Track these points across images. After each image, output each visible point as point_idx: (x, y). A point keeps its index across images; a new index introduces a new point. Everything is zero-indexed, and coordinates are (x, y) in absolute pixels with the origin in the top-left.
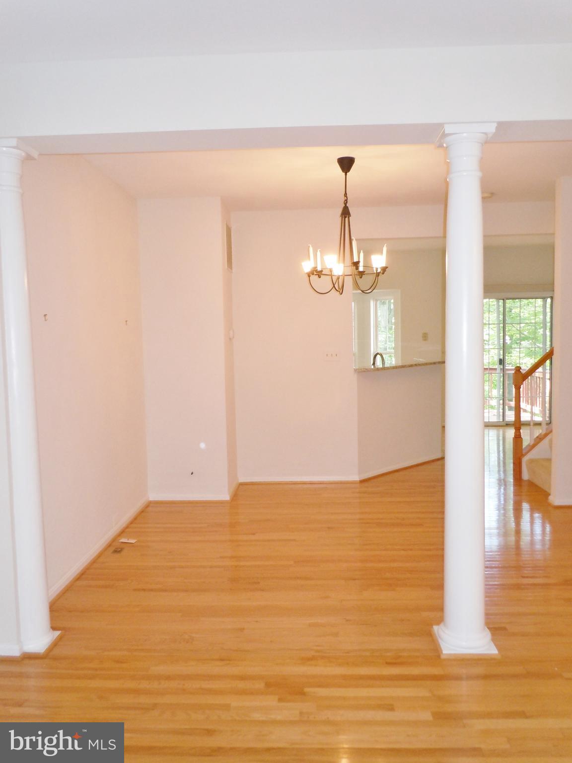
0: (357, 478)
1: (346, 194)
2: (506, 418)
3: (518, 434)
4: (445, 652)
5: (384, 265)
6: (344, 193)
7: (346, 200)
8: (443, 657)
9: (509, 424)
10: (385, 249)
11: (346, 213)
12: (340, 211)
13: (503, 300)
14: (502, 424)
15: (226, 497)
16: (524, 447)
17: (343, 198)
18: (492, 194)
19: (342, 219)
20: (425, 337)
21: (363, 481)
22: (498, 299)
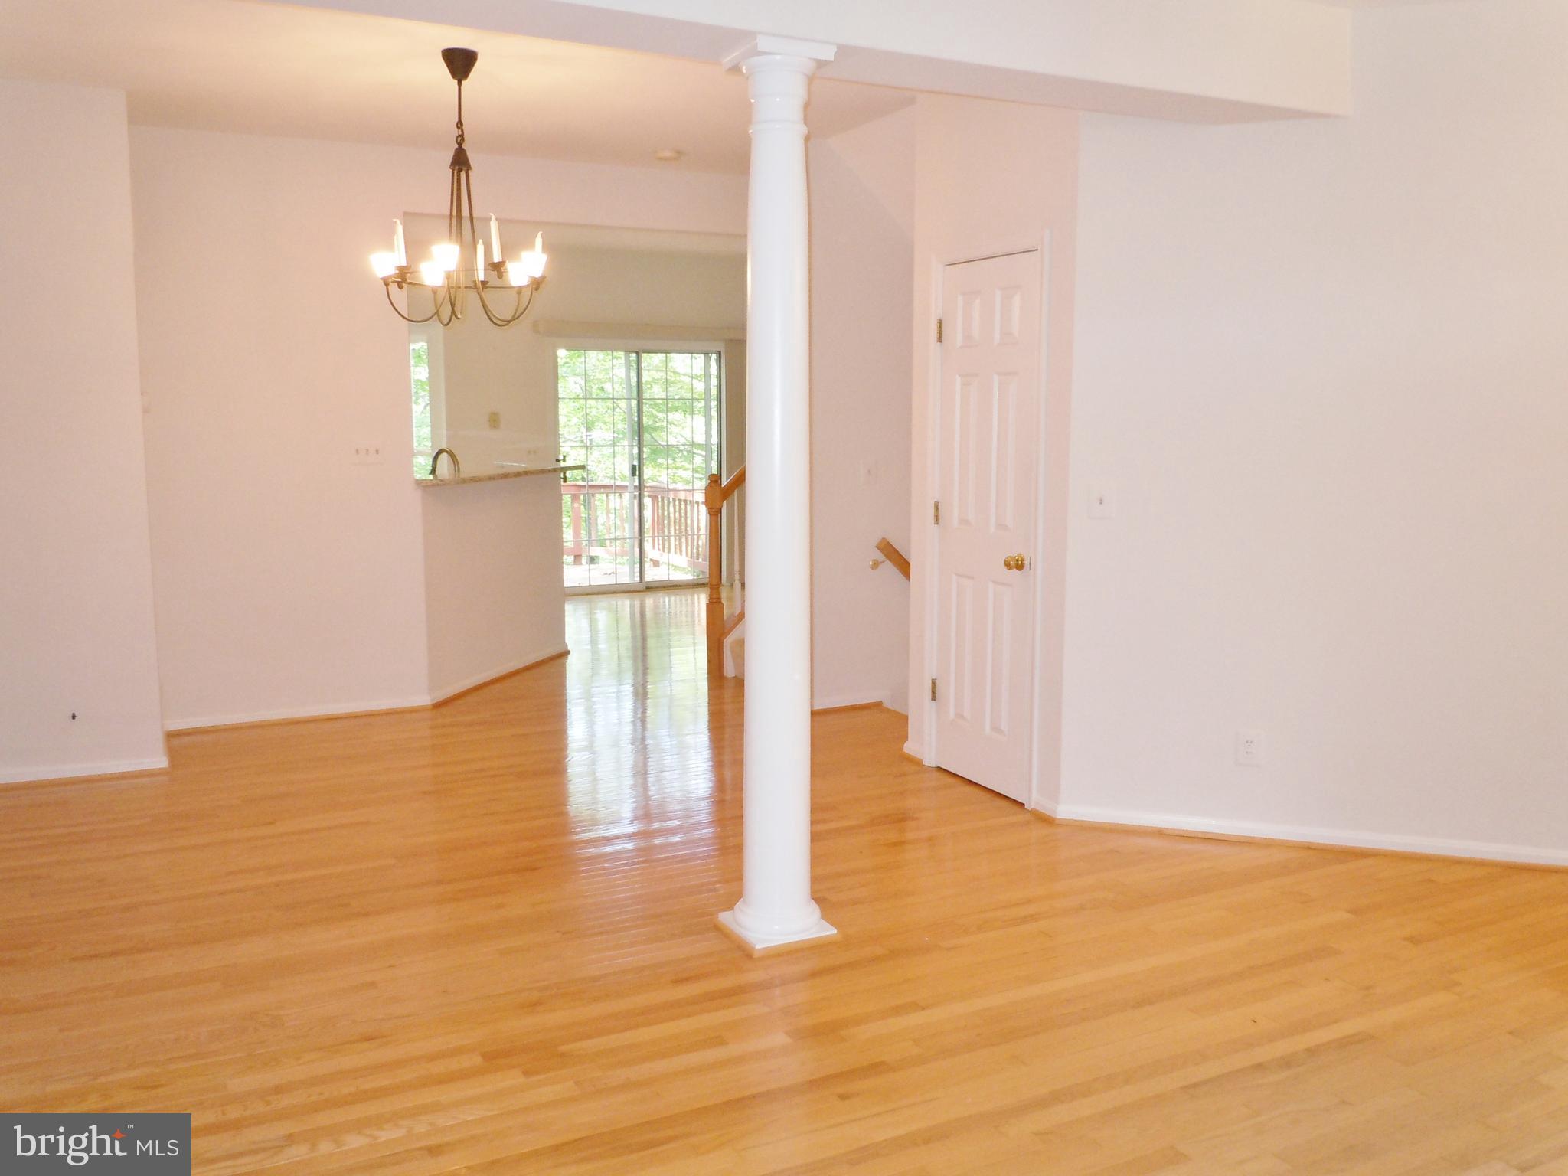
0: (425, 700)
1: (460, 121)
2: (646, 576)
3: (714, 596)
4: (758, 947)
5: (538, 274)
6: (457, 120)
7: (462, 136)
8: (756, 955)
9: (651, 588)
10: (539, 241)
11: (460, 161)
12: (449, 156)
13: (637, 353)
14: (641, 588)
15: (161, 762)
16: (725, 618)
17: (456, 132)
18: (679, 153)
19: (453, 173)
20: (495, 421)
21: (437, 706)
22: (628, 352)
